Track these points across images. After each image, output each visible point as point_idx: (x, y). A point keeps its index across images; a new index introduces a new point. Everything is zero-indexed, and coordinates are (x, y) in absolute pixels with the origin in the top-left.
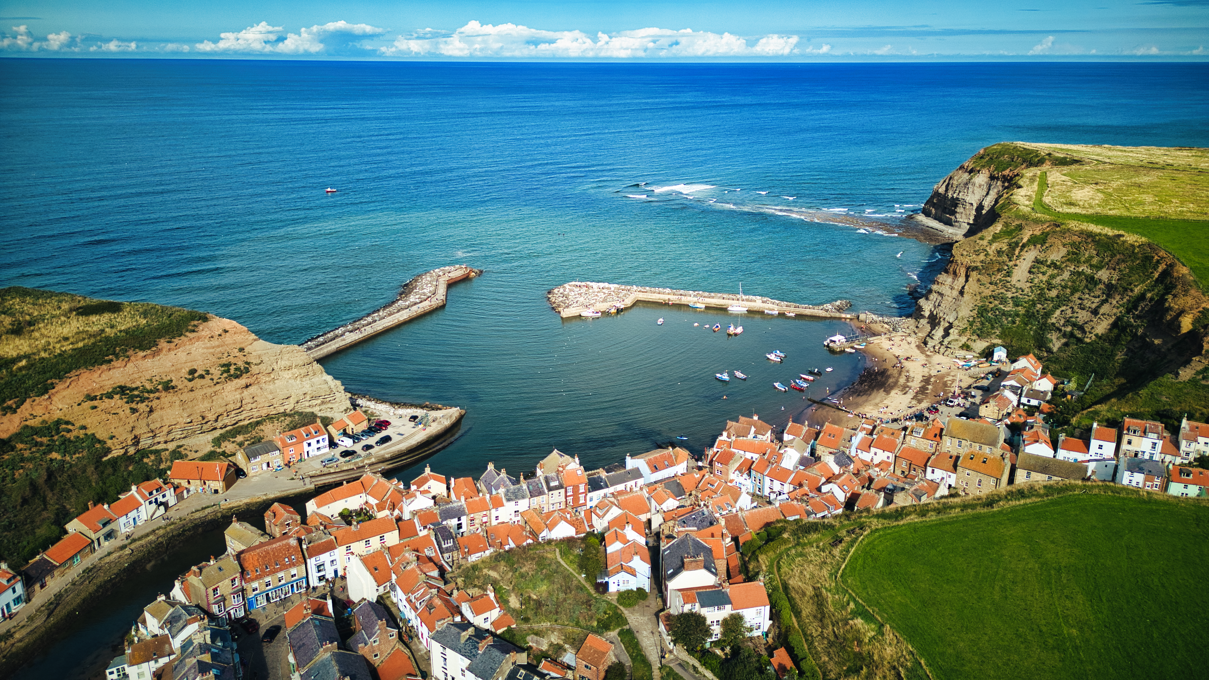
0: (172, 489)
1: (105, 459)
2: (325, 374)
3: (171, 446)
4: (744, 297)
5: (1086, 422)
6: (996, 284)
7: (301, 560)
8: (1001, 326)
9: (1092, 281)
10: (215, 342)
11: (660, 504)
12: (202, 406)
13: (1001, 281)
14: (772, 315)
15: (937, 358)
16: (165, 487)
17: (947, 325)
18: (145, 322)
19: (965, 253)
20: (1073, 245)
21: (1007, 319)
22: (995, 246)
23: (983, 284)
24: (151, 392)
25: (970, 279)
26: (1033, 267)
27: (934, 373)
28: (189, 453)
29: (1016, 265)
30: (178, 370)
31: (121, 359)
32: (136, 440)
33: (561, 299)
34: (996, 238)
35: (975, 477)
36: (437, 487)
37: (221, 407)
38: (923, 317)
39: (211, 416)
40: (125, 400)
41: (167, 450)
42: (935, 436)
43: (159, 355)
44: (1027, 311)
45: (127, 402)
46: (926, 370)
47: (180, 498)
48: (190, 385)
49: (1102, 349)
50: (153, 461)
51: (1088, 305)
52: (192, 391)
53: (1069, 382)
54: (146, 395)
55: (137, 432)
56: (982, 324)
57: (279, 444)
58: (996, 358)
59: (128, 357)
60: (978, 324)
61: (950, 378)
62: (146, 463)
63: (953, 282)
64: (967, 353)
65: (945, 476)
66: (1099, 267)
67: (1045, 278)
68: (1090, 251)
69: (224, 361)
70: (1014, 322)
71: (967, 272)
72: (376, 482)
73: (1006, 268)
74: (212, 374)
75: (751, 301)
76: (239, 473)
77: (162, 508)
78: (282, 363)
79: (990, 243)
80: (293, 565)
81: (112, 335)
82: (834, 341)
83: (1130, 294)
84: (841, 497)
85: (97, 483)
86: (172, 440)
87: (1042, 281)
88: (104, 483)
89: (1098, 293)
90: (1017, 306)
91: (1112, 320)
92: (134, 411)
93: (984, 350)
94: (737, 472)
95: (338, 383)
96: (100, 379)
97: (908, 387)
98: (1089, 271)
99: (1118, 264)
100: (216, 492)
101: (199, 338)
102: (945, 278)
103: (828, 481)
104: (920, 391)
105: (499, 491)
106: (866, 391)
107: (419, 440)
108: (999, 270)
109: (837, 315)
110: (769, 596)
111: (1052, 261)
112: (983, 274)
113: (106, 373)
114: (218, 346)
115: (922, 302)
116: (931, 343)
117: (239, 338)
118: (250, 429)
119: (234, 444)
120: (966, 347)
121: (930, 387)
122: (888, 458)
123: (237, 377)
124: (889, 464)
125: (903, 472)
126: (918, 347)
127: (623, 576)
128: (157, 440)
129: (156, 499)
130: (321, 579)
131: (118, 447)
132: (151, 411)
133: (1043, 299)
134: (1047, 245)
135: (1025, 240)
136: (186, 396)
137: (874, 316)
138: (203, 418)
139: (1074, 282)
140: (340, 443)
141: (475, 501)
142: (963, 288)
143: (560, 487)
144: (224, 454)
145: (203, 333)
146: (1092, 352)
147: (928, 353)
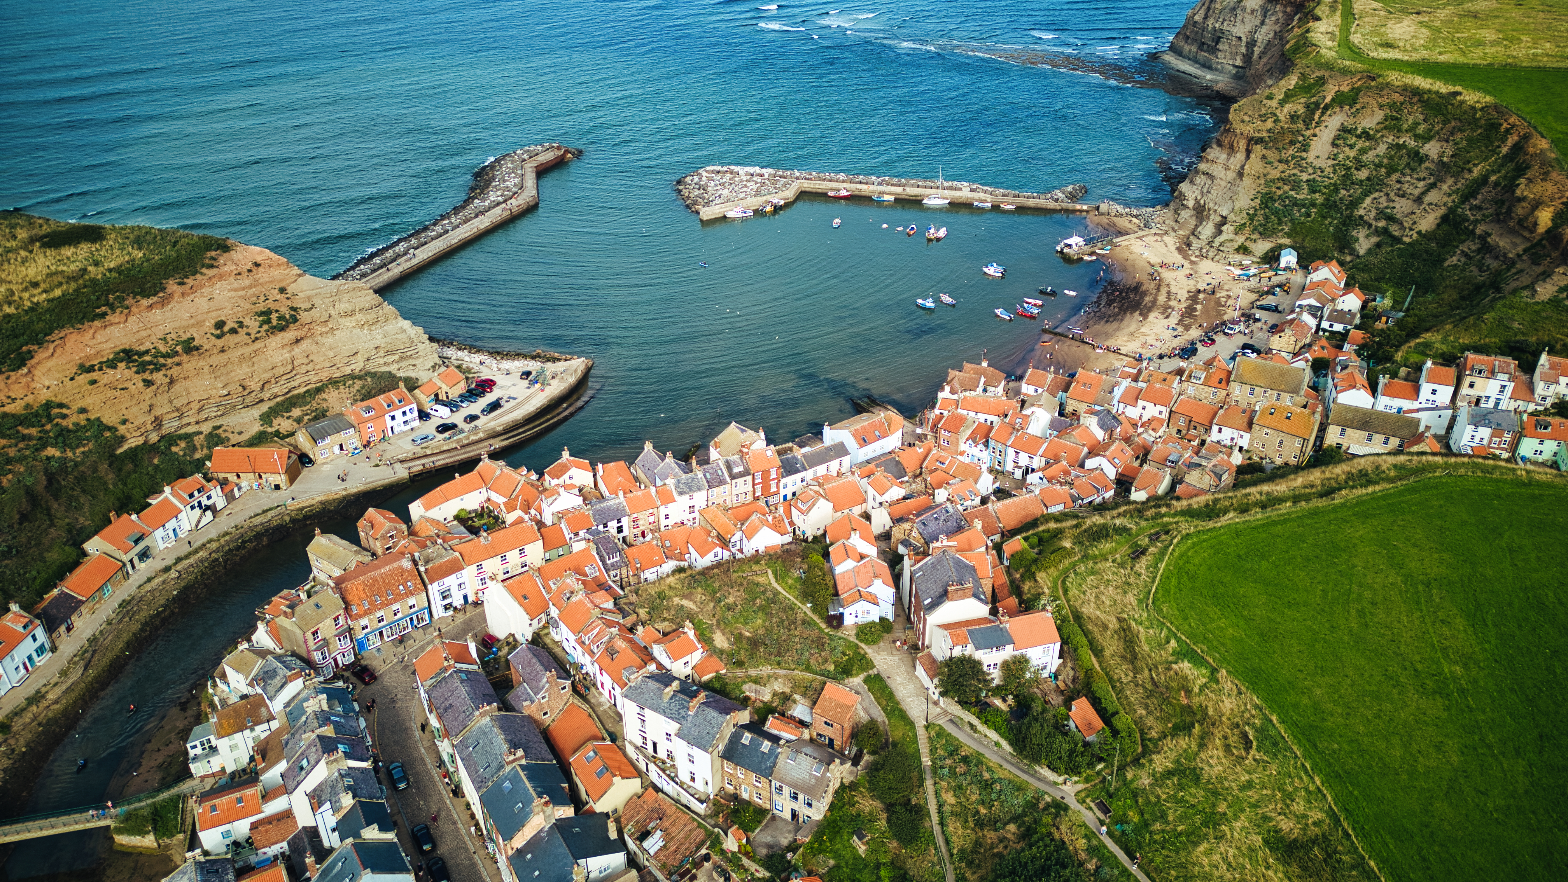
0: (219, 488)
1: (120, 451)
2: (400, 318)
3: (206, 428)
4: (946, 184)
5: (1414, 358)
6: (1287, 162)
7: (420, 586)
8: (1292, 221)
9: (1417, 157)
10: (246, 281)
11: (882, 495)
12: (241, 372)
13: (1293, 157)
14: (983, 208)
15: (1205, 265)
16: (209, 485)
17: (1218, 219)
18: (141, 255)
19: (1246, 118)
20: (1392, 106)
21: (1299, 211)
22: (1288, 108)
23: (1270, 163)
24: (166, 356)
25: (1253, 156)
26: (1337, 137)
27: (1202, 286)
28: (231, 436)
29: (1315, 135)
30: (200, 324)
31: (118, 311)
32: (158, 422)
33: (697, 192)
34: (1289, 96)
35: (1274, 438)
36: (581, 476)
37: (266, 371)
38: (1186, 207)
39: (254, 385)
40: (134, 369)
41: (201, 433)
42: (1220, 383)
43: (169, 303)
44: (1327, 199)
45: (137, 373)
46: (1192, 282)
47: (230, 498)
48: (220, 343)
49: (1426, 252)
50: (184, 449)
51: (1409, 191)
52: (223, 351)
53: (1383, 298)
54: (162, 360)
55: (158, 412)
56: (1266, 218)
57: (352, 419)
58: (1283, 264)
59: (127, 308)
60: (1261, 218)
61: (1224, 294)
62: (176, 453)
63: (1228, 160)
64: (1244, 257)
65: (1235, 436)
66: (1426, 138)
67: (1352, 154)
68: (1413, 116)
69: (261, 307)
70: (1308, 215)
71: (1248, 145)
72: (498, 472)
73: (1301, 139)
74: (247, 327)
75: (955, 189)
76: (304, 460)
77: (209, 513)
78: (343, 306)
79: (1282, 103)
80: (410, 593)
81: (99, 277)
82: (1070, 246)
83: (1467, 176)
84: (1111, 473)
85: (115, 485)
86: (206, 419)
87: (1348, 157)
88: (125, 484)
89: (1422, 175)
90: (1314, 192)
91: (1442, 211)
92: (148, 383)
93: (1267, 253)
94: (970, 442)
95: (420, 330)
96: (94, 341)
97: (1170, 307)
98: (1412, 143)
99: (1452, 134)
100: (277, 487)
101: (221, 277)
102: (1217, 155)
103: (1092, 453)
104: (1186, 312)
105: (667, 482)
106: (1117, 315)
107: (538, 405)
108: (1292, 143)
109: (1070, 206)
110: (1059, 629)
111: (1363, 129)
112: (1270, 148)
113: (101, 332)
114: (250, 287)
115: (1184, 187)
116: (1196, 244)
117: (276, 273)
118: (308, 399)
119: (290, 421)
120: (1243, 250)
121: (1199, 307)
122: (1161, 413)
123: (282, 329)
124: (1161, 421)
125: (1179, 431)
126: (1179, 249)
127: (861, 606)
128: (185, 421)
129: (199, 503)
130: (446, 608)
131: (135, 434)
132: (172, 382)
133: (1348, 182)
134: (1358, 106)
135: (1328, 100)
136: (216, 360)
137: (1117, 207)
138: (244, 388)
139: (1391, 158)
140: (432, 412)
141: (637, 497)
142: (1242, 167)
143: (746, 473)
144: (277, 434)
145: (226, 269)
146: (1412, 256)
147: (1193, 258)
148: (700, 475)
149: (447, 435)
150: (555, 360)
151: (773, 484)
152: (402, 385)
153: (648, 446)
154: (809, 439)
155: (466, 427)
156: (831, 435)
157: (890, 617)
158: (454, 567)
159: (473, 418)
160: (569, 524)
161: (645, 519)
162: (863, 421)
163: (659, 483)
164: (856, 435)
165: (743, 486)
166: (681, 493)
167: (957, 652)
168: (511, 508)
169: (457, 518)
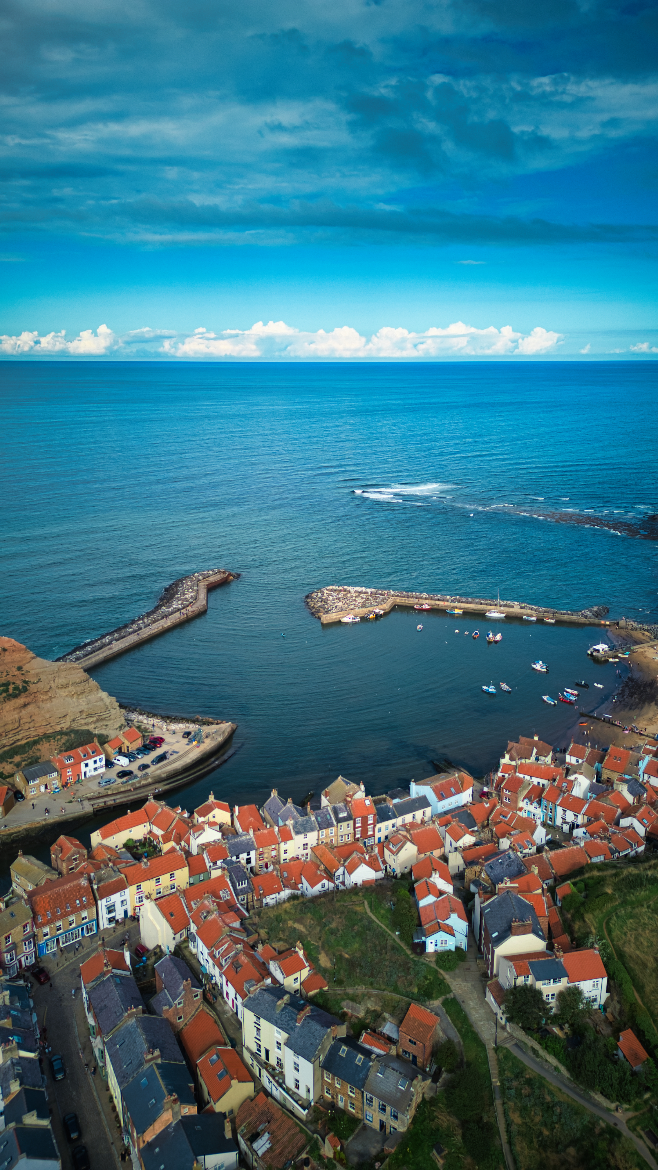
2: (100, 690)
4: (502, 603)
7: (92, 901)
11: (457, 841)
14: (530, 621)
33: (320, 604)
36: (222, 816)
57: (57, 765)
72: (160, 810)
75: (509, 606)
76: (18, 795)
78: (61, 681)
80: (83, 907)
82: (598, 651)
84: (642, 831)
94: (526, 800)
103: (625, 814)
106: (638, 704)
107: (194, 758)
109: (596, 621)
110: (606, 965)
117: (17, 656)
118: (27, 749)
119: (12, 765)
123: (16, 696)
127: (441, 936)
130: (110, 920)
137: (633, 623)
140: (116, 762)
141: (263, 834)
143: (349, 818)
144: (2, 775)
148: (313, 819)
149: (124, 779)
150: (209, 724)
151: (370, 828)
152: (96, 740)
153: (274, 794)
154: (399, 792)
155: (140, 774)
156: (416, 790)
157: (464, 946)
158: (120, 887)
159: (145, 767)
160: (209, 854)
161: (270, 853)
162: (442, 779)
163: (281, 823)
164: (436, 791)
165: (346, 828)
166: (297, 833)
167: (521, 980)
168: (166, 839)
169: (125, 846)
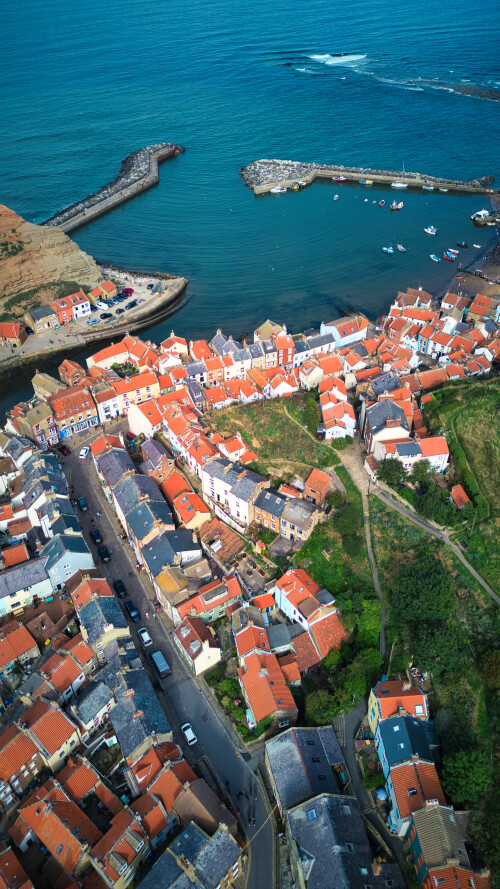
2: (80, 250)
4: (406, 174)
7: (93, 404)
11: (352, 366)
14: (428, 190)
33: (253, 176)
36: (181, 347)
37: (6, 278)
57: (54, 309)
72: (135, 343)
75: (412, 177)
76: (29, 331)
78: (48, 242)
80: (88, 408)
82: (480, 216)
84: (490, 358)
94: (407, 336)
100: (15, 345)
103: (480, 345)
105: (229, 353)
107: (157, 305)
109: (483, 190)
110: (449, 447)
117: (10, 220)
118: (30, 296)
119: (20, 308)
123: (15, 254)
127: (336, 428)
130: (108, 417)
140: (98, 307)
141: (212, 361)
143: (274, 350)
144: (14, 315)
148: (248, 350)
149: (106, 320)
150: (167, 278)
151: (290, 357)
152: (81, 290)
153: (219, 332)
154: (312, 331)
155: (117, 316)
156: (325, 330)
157: (352, 435)
158: (111, 395)
159: (120, 311)
160: (174, 374)
161: (216, 374)
162: (344, 322)
163: (224, 354)
164: (339, 330)
165: (272, 358)
166: (237, 360)
167: (389, 456)
168: (142, 364)
169: (112, 368)
